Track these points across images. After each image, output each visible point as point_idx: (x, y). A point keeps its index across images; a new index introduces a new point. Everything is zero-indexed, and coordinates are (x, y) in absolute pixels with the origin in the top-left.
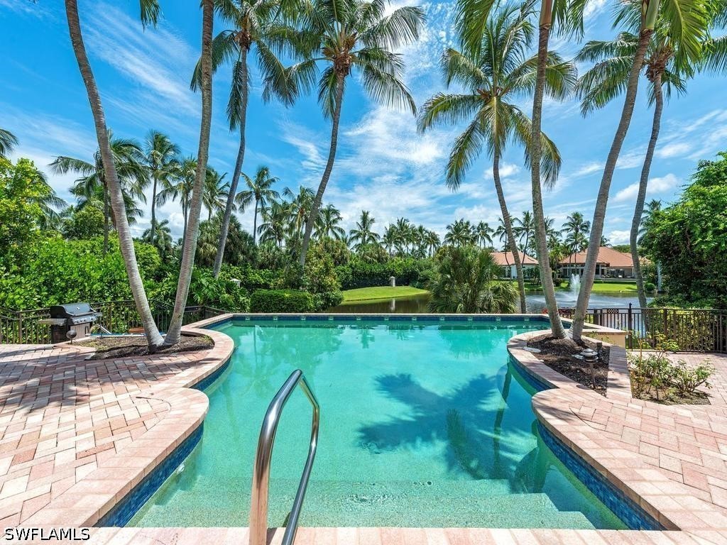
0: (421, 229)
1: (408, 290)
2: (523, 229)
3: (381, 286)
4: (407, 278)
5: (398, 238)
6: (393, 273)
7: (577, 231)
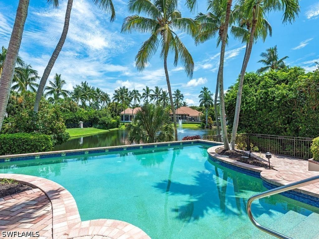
0: (98, 91)
1: (92, 130)
2: (155, 95)
3: (73, 128)
4: (91, 122)
5: (83, 95)
6: (81, 119)
7: (178, 98)
